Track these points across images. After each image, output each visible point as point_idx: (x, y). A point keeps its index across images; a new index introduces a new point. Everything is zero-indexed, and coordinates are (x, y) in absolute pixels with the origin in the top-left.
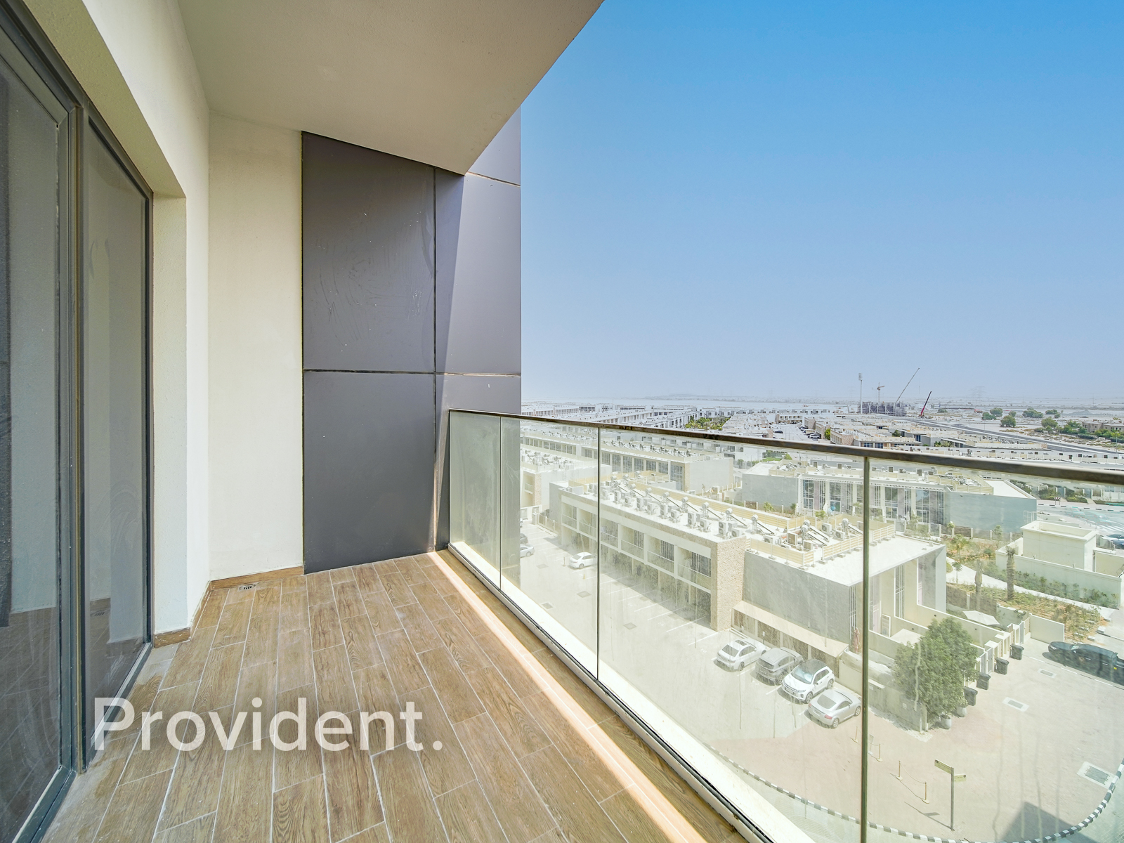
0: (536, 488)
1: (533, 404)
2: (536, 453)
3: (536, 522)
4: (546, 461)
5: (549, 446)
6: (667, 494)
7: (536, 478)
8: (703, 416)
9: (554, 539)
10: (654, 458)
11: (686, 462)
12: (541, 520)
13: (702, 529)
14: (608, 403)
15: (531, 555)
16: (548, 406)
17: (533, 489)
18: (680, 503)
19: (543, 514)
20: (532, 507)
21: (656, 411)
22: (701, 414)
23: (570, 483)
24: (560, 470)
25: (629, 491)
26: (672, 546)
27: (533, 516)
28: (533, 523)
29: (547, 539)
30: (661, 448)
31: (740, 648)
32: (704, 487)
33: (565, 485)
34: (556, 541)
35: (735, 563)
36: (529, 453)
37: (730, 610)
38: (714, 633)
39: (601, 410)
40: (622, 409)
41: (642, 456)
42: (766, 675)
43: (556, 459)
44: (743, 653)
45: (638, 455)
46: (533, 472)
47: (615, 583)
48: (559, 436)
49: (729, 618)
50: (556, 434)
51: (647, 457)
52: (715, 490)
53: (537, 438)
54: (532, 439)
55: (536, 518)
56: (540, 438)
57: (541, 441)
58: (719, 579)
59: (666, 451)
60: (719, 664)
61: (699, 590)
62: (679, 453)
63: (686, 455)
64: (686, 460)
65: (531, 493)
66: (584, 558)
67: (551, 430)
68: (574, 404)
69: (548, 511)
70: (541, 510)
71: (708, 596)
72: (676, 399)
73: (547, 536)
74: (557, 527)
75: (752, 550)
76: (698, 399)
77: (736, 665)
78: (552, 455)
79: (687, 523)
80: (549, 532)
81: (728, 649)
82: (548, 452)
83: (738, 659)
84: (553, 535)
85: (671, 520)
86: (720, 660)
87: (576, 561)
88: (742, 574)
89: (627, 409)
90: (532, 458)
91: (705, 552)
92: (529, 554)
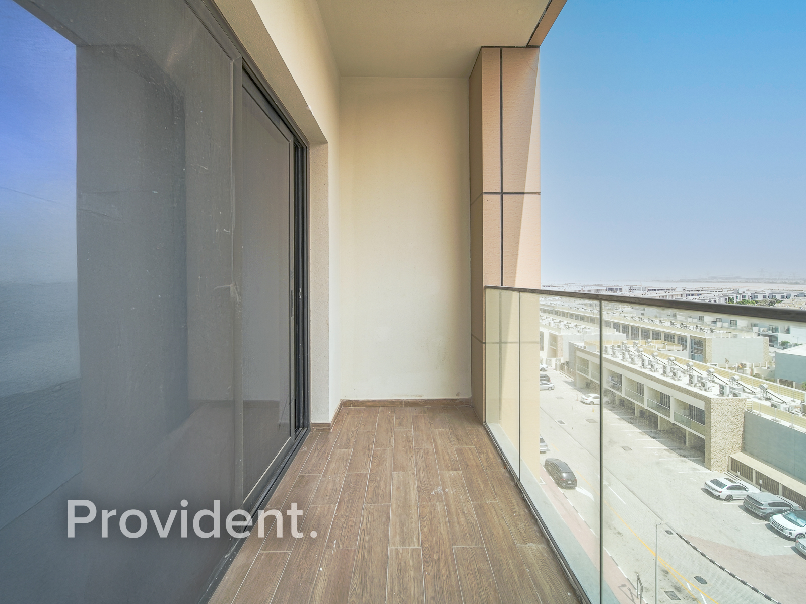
0: (558, 346)
1: (564, 286)
2: (560, 321)
3: (558, 369)
4: (567, 327)
5: (574, 317)
6: (672, 358)
7: (559, 338)
8: (746, 298)
9: (571, 382)
10: (673, 332)
11: (707, 337)
12: (562, 368)
13: (703, 388)
14: (636, 284)
15: (552, 389)
16: (577, 287)
17: (556, 346)
18: (685, 368)
19: (564, 364)
20: (555, 358)
21: (688, 292)
22: (744, 296)
23: (586, 343)
24: (579, 334)
25: (637, 354)
26: (669, 397)
27: (556, 364)
28: (556, 370)
29: (566, 382)
30: (682, 324)
31: (729, 484)
32: (727, 361)
33: (581, 344)
34: (573, 384)
35: (732, 419)
36: (555, 321)
37: (727, 457)
38: (708, 471)
39: (628, 290)
40: (649, 290)
41: (661, 329)
42: (751, 508)
43: (576, 326)
44: (731, 488)
45: (656, 329)
46: (556, 333)
47: (619, 419)
48: (583, 310)
49: (726, 463)
50: (581, 309)
51: (665, 330)
52: (744, 366)
53: (565, 311)
54: (560, 311)
55: (558, 366)
56: (567, 311)
57: (567, 313)
58: (713, 428)
59: (686, 326)
60: (708, 492)
61: (694, 435)
62: (701, 329)
63: (709, 332)
64: (707, 335)
65: (555, 348)
66: (593, 397)
67: (576, 305)
68: (602, 286)
69: (567, 363)
70: (562, 361)
71: (703, 440)
72: (718, 282)
73: (567, 380)
74: (574, 375)
75: (754, 411)
76: (746, 282)
77: (723, 496)
78: (573, 323)
79: (688, 382)
80: (567, 377)
81: (716, 482)
82: (570, 320)
83: (725, 492)
84: (571, 379)
85: (673, 378)
86: (707, 488)
87: (587, 398)
88: (741, 429)
89: (655, 290)
90: (557, 324)
91: (700, 405)
92: (550, 389)
